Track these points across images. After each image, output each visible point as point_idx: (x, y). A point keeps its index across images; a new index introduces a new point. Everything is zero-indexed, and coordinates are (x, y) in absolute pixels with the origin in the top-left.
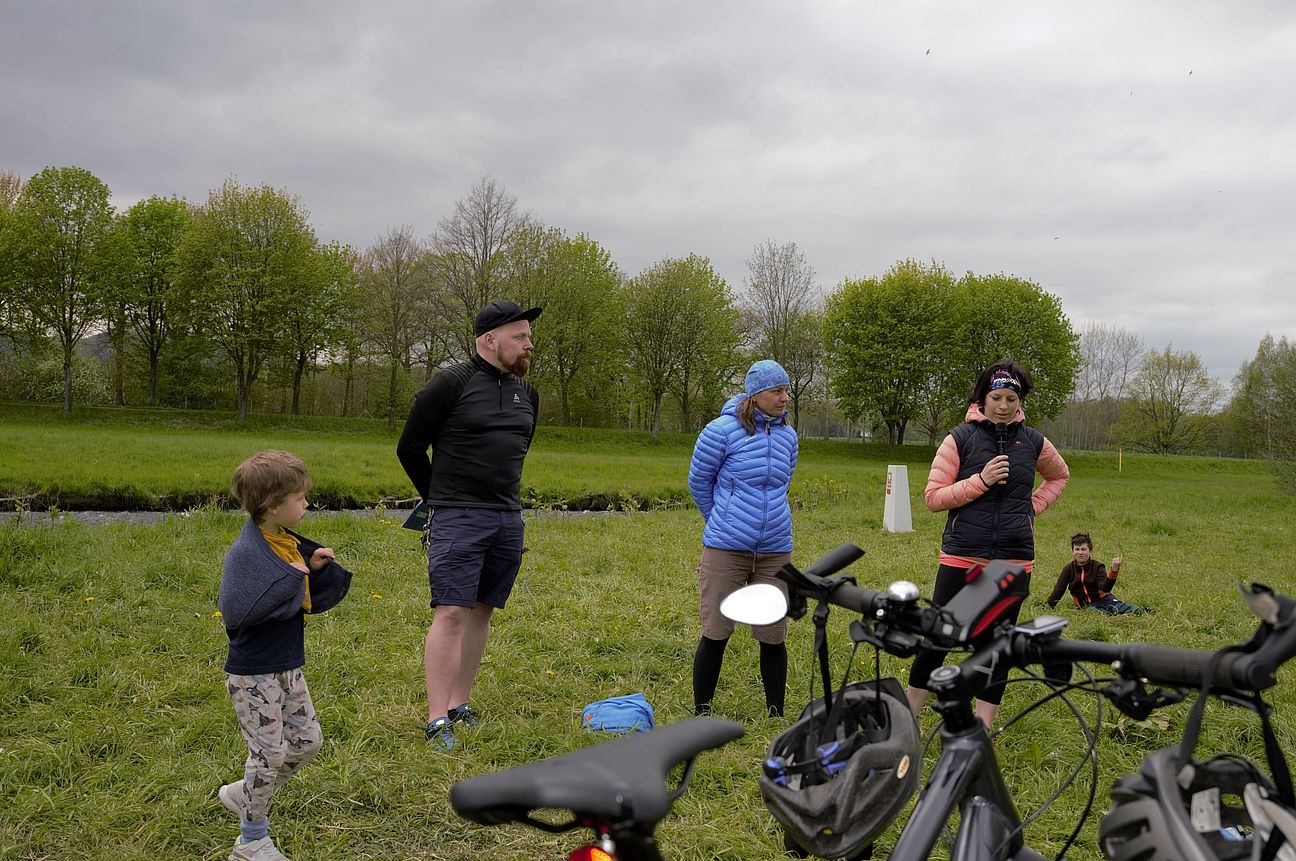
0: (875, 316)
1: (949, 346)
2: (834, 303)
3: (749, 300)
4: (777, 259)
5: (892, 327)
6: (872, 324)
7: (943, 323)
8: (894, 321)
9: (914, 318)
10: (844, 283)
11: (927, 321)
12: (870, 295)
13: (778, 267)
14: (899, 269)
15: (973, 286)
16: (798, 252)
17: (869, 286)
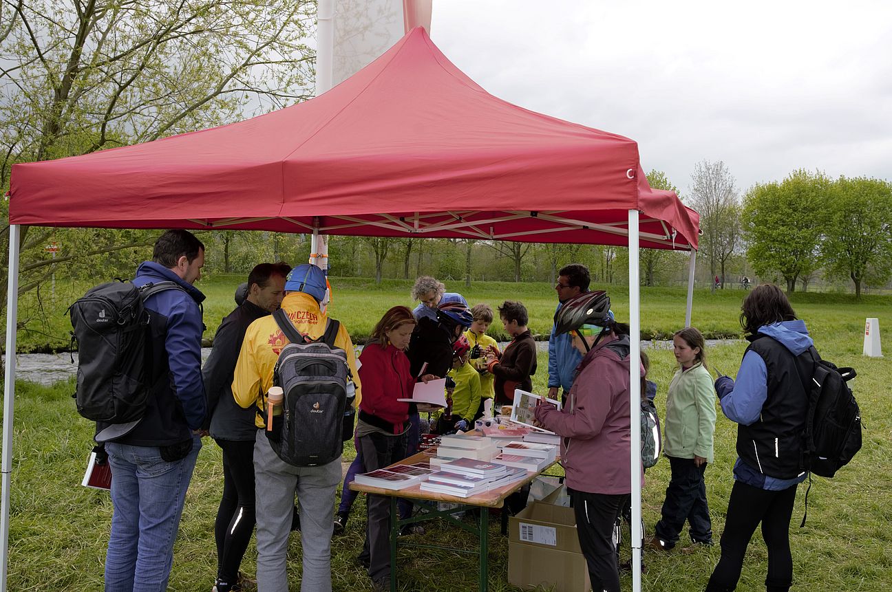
0: (778, 208)
1: (829, 227)
2: (750, 201)
3: (691, 199)
4: (711, 172)
5: (789, 215)
6: (775, 213)
7: (825, 211)
8: (791, 211)
9: (805, 208)
10: (755, 186)
11: (813, 209)
12: (774, 194)
13: (711, 177)
14: (795, 175)
15: (844, 185)
16: (724, 167)
17: (773, 188)
